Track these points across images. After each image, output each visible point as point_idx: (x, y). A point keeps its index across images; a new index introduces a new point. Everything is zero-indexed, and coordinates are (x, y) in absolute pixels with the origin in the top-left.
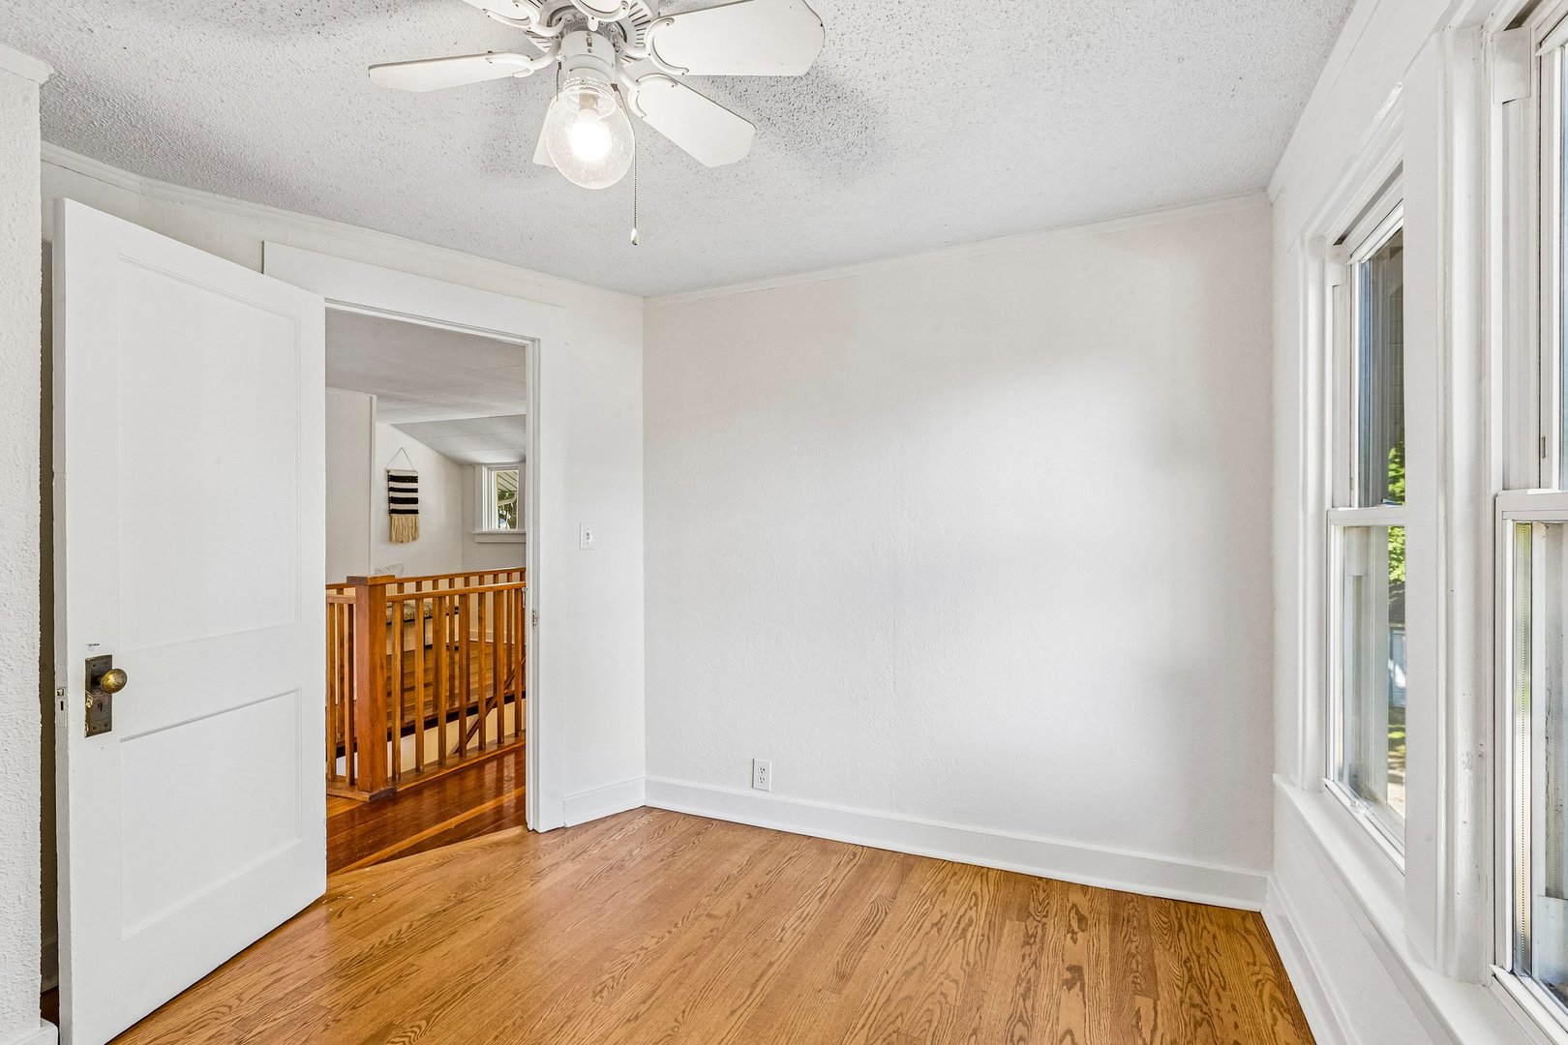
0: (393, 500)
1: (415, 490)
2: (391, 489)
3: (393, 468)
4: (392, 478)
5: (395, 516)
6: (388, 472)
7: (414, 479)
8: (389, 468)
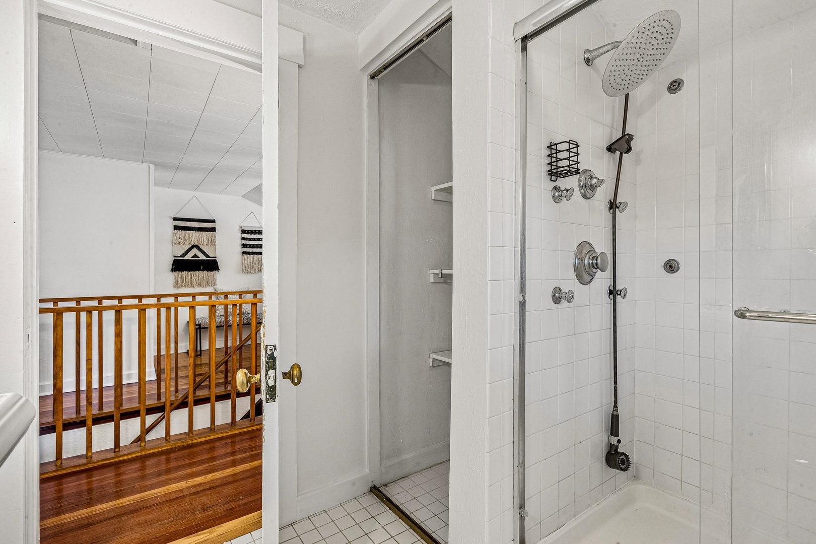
0: (244, 246)
1: (260, 240)
2: (243, 239)
3: (245, 225)
4: (244, 232)
5: (245, 256)
6: (241, 227)
7: (260, 232)
8: (242, 225)
